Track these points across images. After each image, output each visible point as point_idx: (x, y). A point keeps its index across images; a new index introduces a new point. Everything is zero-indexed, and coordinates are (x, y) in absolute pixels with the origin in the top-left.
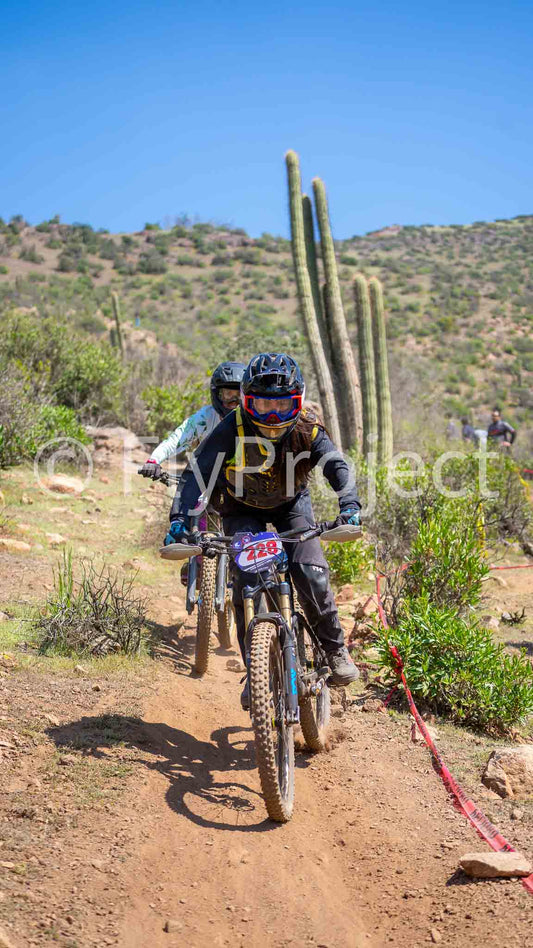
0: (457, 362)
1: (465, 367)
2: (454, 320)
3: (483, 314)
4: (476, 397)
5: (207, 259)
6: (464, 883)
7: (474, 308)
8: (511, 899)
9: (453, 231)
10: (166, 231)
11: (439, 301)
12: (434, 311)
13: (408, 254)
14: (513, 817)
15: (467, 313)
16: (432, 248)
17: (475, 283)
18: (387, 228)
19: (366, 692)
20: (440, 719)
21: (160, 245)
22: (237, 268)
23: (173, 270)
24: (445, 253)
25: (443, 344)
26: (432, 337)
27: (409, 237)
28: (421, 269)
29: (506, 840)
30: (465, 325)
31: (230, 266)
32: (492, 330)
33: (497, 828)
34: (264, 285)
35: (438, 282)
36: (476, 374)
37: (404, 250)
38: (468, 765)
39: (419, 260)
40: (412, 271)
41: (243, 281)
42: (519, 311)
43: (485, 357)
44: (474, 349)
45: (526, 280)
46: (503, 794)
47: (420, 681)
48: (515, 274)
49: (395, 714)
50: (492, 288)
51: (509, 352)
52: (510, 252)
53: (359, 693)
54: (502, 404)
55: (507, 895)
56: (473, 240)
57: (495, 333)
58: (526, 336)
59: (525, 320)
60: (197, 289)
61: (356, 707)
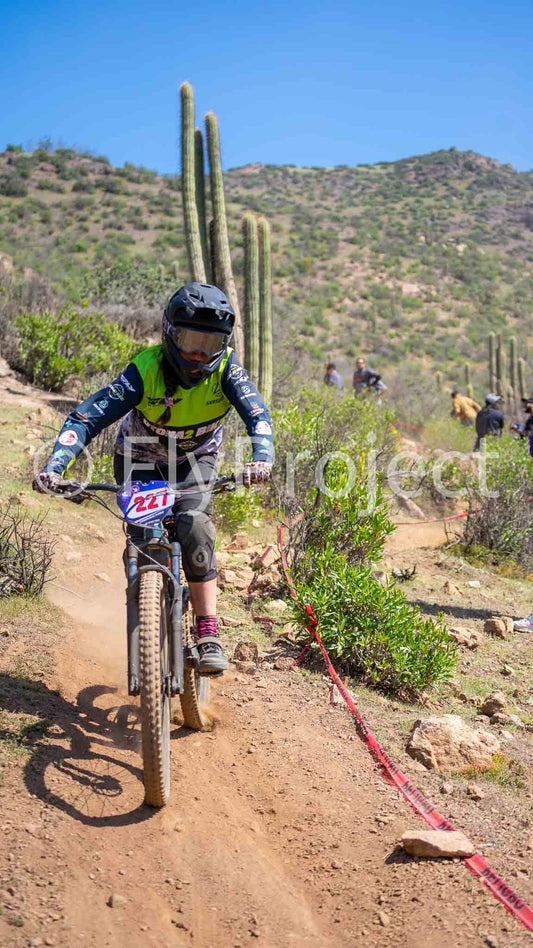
0: (313, 305)
1: (320, 310)
2: (312, 262)
3: (342, 258)
4: (330, 341)
5: (68, 185)
6: (404, 862)
7: (333, 252)
8: (456, 881)
9: (315, 172)
10: (29, 155)
11: (298, 242)
12: (293, 252)
13: (269, 193)
14: (443, 791)
15: (325, 256)
16: (294, 189)
17: (334, 226)
18: (249, 166)
19: (276, 648)
20: (352, 681)
21: (22, 168)
22: (98, 196)
23: (33, 194)
24: (306, 195)
25: (300, 285)
26: (289, 278)
27: (270, 176)
28: (283, 209)
29: (442, 816)
30: (323, 268)
31: (91, 193)
32: (348, 275)
33: (430, 802)
34: (124, 215)
35: (298, 222)
36: (332, 319)
37: (265, 189)
38: (391, 732)
39: (279, 199)
40: (273, 211)
41: (103, 209)
42: (377, 257)
43: (341, 301)
44: (330, 292)
45: (385, 226)
46: (428, 765)
47: (335, 641)
48: (374, 220)
49: (308, 673)
50: (351, 232)
51: (365, 297)
52: (371, 198)
53: (269, 650)
54: (355, 349)
55: (451, 876)
56: (334, 183)
57: (352, 278)
58: (383, 282)
59: (383, 267)
60: (56, 215)
61: (267, 665)
